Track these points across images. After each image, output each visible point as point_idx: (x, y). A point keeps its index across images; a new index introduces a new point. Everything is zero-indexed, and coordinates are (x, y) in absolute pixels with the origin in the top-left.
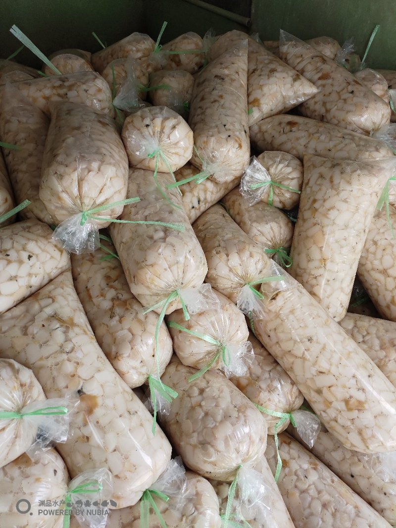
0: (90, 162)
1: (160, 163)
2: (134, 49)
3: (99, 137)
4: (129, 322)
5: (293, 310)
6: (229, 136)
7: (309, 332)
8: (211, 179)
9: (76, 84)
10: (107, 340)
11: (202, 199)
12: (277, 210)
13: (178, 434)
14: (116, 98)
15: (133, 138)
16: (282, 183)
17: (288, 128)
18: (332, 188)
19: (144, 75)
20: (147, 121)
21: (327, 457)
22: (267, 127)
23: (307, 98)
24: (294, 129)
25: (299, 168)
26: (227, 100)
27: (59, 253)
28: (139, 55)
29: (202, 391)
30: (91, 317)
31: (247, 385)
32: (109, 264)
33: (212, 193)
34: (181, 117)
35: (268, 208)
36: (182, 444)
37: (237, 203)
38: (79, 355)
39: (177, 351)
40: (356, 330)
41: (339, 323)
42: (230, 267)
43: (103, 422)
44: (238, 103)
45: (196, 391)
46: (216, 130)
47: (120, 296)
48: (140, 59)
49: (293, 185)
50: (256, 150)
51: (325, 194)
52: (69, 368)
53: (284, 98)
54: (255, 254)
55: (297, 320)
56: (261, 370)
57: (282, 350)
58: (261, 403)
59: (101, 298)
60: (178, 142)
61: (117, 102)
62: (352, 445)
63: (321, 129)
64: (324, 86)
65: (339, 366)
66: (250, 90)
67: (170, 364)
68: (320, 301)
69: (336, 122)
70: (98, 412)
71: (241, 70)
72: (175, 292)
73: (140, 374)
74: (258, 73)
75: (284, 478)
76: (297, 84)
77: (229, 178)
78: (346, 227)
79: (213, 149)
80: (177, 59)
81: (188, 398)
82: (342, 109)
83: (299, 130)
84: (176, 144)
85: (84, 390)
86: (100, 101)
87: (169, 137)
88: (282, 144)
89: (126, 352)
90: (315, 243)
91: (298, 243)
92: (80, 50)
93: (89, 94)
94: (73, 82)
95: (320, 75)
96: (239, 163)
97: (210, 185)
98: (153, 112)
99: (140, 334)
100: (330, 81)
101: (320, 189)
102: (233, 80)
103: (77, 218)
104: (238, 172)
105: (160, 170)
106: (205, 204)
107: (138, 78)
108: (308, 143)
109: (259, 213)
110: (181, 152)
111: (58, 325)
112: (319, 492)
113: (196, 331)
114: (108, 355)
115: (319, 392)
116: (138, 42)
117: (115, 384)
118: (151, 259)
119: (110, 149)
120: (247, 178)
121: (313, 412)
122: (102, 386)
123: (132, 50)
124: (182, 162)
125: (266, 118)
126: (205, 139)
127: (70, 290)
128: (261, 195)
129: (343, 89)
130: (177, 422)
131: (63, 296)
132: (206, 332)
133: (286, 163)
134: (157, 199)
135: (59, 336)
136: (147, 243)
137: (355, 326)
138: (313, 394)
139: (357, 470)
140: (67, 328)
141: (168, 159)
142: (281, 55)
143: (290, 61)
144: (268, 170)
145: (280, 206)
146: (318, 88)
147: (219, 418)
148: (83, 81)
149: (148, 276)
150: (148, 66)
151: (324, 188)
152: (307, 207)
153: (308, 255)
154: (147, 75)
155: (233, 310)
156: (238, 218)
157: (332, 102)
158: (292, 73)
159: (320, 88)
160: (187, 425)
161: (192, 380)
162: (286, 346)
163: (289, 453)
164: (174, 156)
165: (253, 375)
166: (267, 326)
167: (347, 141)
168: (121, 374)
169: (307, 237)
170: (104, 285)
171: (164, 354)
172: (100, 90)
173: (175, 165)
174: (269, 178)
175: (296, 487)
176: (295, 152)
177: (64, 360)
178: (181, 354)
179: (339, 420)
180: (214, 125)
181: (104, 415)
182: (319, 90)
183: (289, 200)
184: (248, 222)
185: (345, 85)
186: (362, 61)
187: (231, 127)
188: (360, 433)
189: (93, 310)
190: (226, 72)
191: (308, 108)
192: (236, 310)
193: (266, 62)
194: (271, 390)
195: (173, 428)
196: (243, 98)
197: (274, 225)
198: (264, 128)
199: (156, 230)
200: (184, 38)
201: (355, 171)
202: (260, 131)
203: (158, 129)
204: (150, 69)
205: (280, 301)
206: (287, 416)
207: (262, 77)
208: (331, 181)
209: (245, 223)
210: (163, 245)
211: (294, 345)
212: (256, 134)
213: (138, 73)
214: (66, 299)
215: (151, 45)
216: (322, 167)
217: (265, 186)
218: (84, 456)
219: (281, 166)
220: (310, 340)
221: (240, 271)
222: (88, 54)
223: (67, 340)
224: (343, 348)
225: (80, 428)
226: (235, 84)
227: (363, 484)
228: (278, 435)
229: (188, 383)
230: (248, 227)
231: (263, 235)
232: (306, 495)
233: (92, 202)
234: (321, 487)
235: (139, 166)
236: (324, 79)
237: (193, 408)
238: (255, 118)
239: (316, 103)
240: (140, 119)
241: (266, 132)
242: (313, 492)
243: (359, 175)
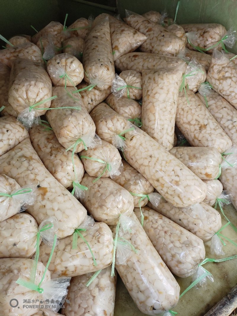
0: (30, 81)
1: (68, 82)
2: (52, 30)
3: (35, 71)
4: (60, 156)
5: (141, 144)
6: (102, 65)
7: (150, 153)
8: (96, 88)
9: (22, 49)
10: (50, 166)
11: (93, 99)
12: (133, 100)
13: (90, 205)
14: (44, 54)
15: (51, 69)
16: (133, 85)
17: (134, 58)
18: (155, 83)
19: (59, 42)
20: (58, 61)
21: (168, 214)
22: (124, 59)
23: (142, 42)
24: (136, 58)
25: (140, 77)
26: (100, 48)
27: (22, 129)
28: (56, 33)
29: (99, 186)
30: (42, 157)
31: (124, 184)
32: (48, 133)
33: (98, 96)
34: (75, 57)
35: (128, 100)
36: (92, 209)
37: (112, 100)
38: (36, 171)
39: (86, 170)
40: (177, 153)
41: (169, 151)
42: (108, 128)
43: (51, 198)
44: (106, 49)
45: (97, 186)
46: (95, 62)
47: (55, 146)
48: (56, 35)
49: (138, 85)
50: (118, 71)
51: (152, 87)
52: (32, 176)
53: (130, 44)
54: (120, 120)
55: (144, 148)
56: (130, 176)
57: (139, 164)
58: (131, 191)
59: (45, 148)
60: (75, 70)
61: (44, 56)
62: (177, 204)
63: (149, 57)
64: (149, 35)
65: (166, 166)
66: (112, 42)
67: (83, 177)
68: (157, 141)
69: (157, 52)
70: (48, 194)
71: (106, 32)
72: (79, 139)
73: (68, 180)
74: (115, 33)
75: (146, 224)
76: (136, 35)
77: (106, 87)
78: (164, 101)
79: (94, 72)
80: (76, 33)
81: (93, 189)
82: (159, 45)
83: (139, 58)
84: (74, 70)
85: (40, 186)
86: (35, 57)
87: (70, 68)
88: (132, 67)
89: (59, 169)
90: (151, 112)
91: (144, 114)
92: (24, 35)
93: (29, 54)
94: (20, 49)
95: (147, 29)
96: (109, 78)
97: (97, 92)
98: (61, 56)
99: (65, 161)
100: (152, 32)
101: (150, 85)
102: (102, 38)
103: (28, 109)
104: (109, 83)
105: (68, 85)
106: (96, 102)
107: (55, 44)
108: (143, 64)
109: (123, 103)
110: (77, 74)
111: (25, 159)
112: (163, 227)
113: (94, 158)
114: (51, 172)
115: (158, 180)
116: (54, 26)
117: (55, 183)
118: (65, 124)
119: (40, 76)
120: (115, 86)
121: (158, 192)
122: (49, 183)
123: (51, 31)
124: (79, 80)
125: (123, 55)
126: (90, 68)
127: (30, 145)
128: (123, 93)
129: (159, 35)
130: (89, 200)
131: (26, 148)
132: (98, 157)
133: (133, 75)
134: (67, 98)
135: (26, 164)
136: (63, 117)
137: (177, 151)
138: (156, 182)
139: (181, 216)
140: (30, 160)
141: (72, 79)
142: (127, 22)
143: (132, 25)
144: (125, 80)
145: (134, 98)
146: (147, 36)
147: (108, 194)
148: (26, 48)
149: (65, 132)
150: (61, 38)
151: (151, 84)
152: (145, 95)
153: (148, 119)
154: (60, 42)
155: (111, 147)
156: (113, 107)
157: (154, 42)
158: (133, 30)
159: (148, 36)
160: (93, 200)
161: (94, 182)
162: (140, 162)
163: (148, 214)
164: (74, 77)
165: (127, 179)
166: (130, 154)
167: (162, 60)
168: (59, 180)
169: (147, 110)
170: (46, 142)
171: (79, 171)
172: (35, 51)
173: (76, 82)
174: (125, 84)
175: (152, 227)
176: (138, 70)
177: (29, 174)
178: (88, 171)
179: (169, 193)
180: (94, 60)
181: (51, 195)
182: (148, 37)
183: (137, 94)
184: (118, 108)
185: (159, 32)
186: (174, 21)
187: (102, 60)
188: (179, 197)
189: (42, 154)
190: (98, 34)
191: (144, 48)
192: (113, 147)
193: (119, 27)
194: (136, 184)
195: (88, 204)
196: (110, 46)
197: (131, 107)
198: (122, 60)
199: (67, 111)
200: (78, 22)
201: (165, 73)
202: (121, 62)
203: (64, 64)
204: (62, 40)
205: (134, 140)
206: (145, 196)
207: (117, 35)
208: (154, 80)
209: (117, 109)
210: (71, 116)
211: (144, 161)
212: (119, 64)
213: (55, 42)
214: (27, 149)
215: (61, 27)
216: (150, 74)
217: (124, 88)
218: (44, 214)
219: (131, 77)
220: (151, 156)
221: (113, 129)
222: (29, 37)
223: (30, 165)
224: (168, 158)
225: (40, 202)
226: (103, 39)
227: (185, 222)
228: (141, 207)
229: (93, 183)
230: (118, 110)
231: (126, 113)
232: (157, 229)
233: (34, 101)
234: (164, 225)
235: (58, 85)
236: (149, 32)
237: (96, 193)
238: (117, 56)
239: (147, 44)
240: (54, 60)
241: (123, 62)
242: (160, 228)
243: (166, 75)
